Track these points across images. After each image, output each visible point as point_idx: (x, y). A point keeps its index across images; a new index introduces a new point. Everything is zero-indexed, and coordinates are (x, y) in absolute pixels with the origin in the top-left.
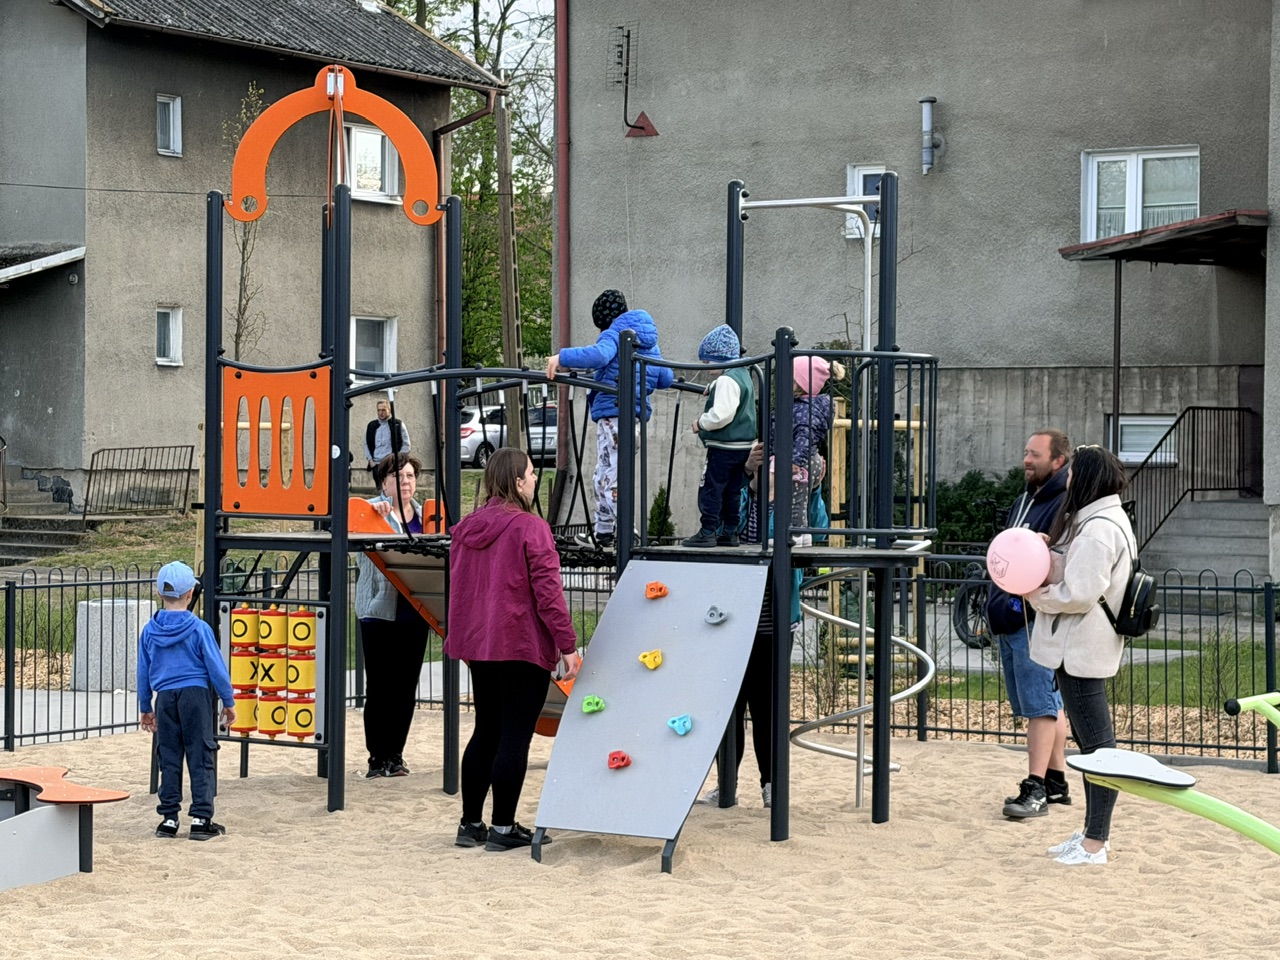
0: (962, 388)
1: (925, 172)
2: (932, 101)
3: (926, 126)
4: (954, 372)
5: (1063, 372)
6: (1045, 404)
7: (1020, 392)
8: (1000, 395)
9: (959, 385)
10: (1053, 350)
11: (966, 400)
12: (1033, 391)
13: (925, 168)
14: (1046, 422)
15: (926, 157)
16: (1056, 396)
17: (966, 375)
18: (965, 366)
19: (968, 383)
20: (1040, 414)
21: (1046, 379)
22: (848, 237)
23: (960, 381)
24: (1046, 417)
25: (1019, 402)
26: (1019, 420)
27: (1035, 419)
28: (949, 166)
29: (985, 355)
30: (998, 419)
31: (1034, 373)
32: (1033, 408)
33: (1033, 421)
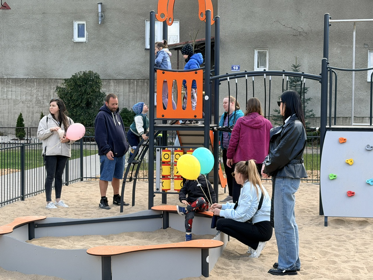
0: (110, 85)
1: (100, 24)
2: (101, 4)
3: (100, 10)
4: (108, 80)
5: (141, 80)
6: (135, 89)
7: (128, 86)
8: (122, 87)
9: (109, 84)
10: (138, 74)
11: (111, 88)
12: (131, 86)
13: (100, 22)
14: (135, 94)
15: (100, 19)
16: (139, 87)
17: (111, 81)
18: (111, 78)
19: (112, 83)
20: (134, 92)
21: (135, 82)
22: (74, 41)
23: (110, 83)
25: (128, 89)
26: (128, 94)
28: (106, 22)
29: (117, 76)
30: (121, 93)
31: (132, 81)
32: (132, 90)
33: (131, 94)
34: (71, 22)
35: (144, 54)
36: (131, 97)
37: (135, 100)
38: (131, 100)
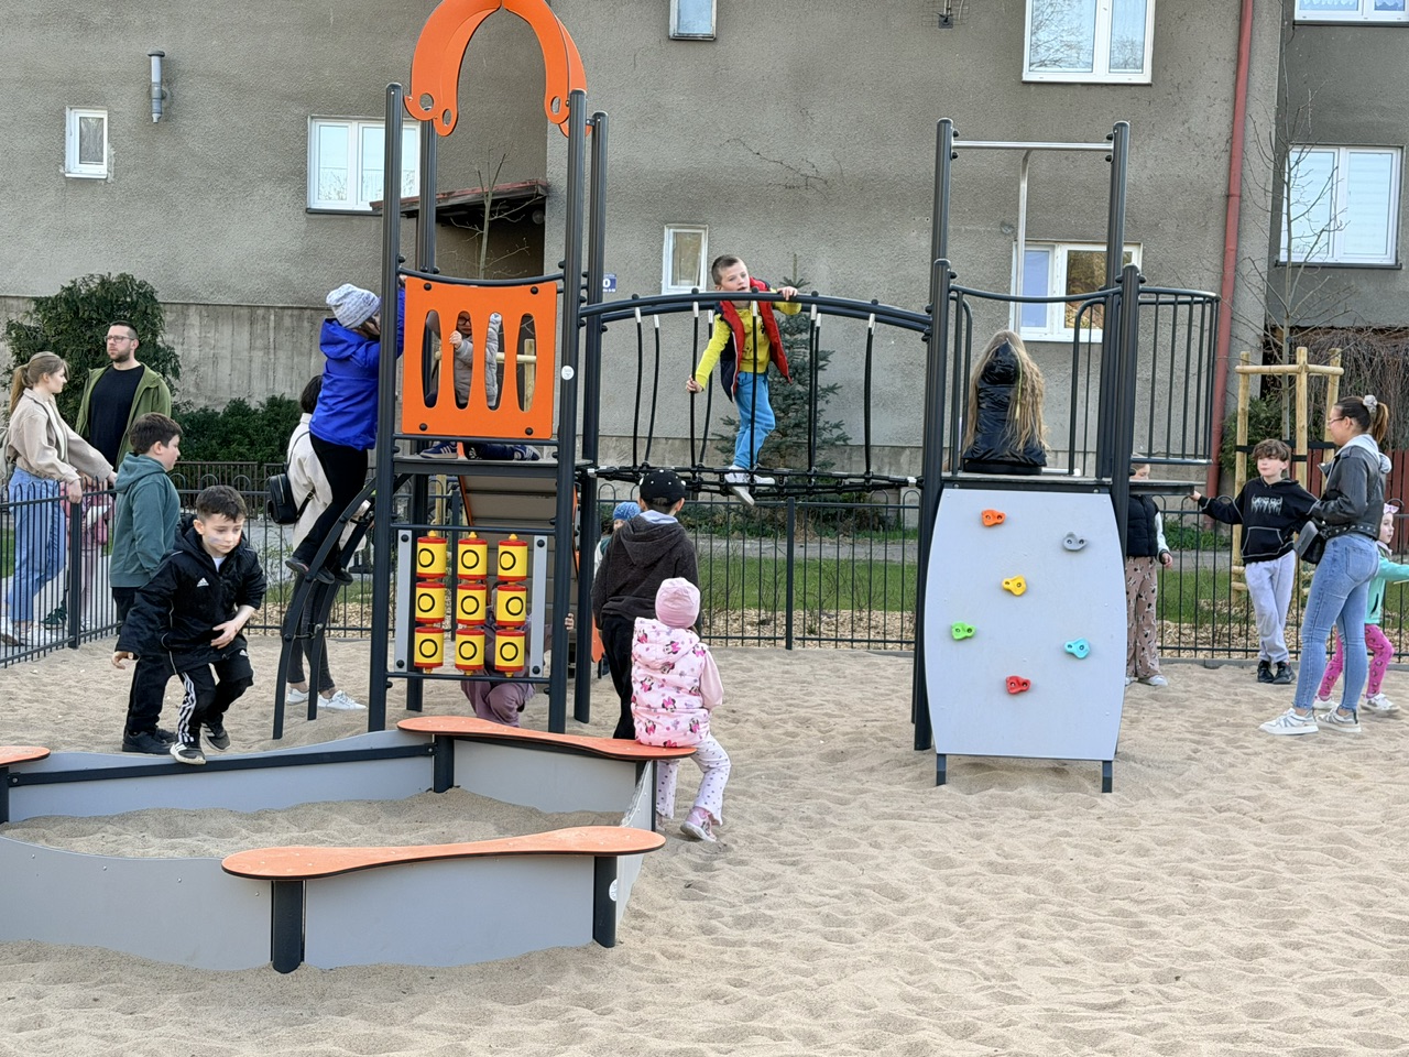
0: (188, 322)
1: (155, 120)
2: (161, 55)
3: (155, 77)
4: (179, 306)
5: (289, 312)
6: (271, 340)
7: (247, 328)
8: (226, 330)
9: (185, 319)
10: (280, 292)
11: (192, 333)
12: (259, 328)
13: (155, 116)
14: (272, 356)
15: (156, 106)
16: (282, 334)
17: (193, 308)
18: (192, 301)
19: (194, 318)
20: (266, 348)
21: (272, 317)
22: (67, 175)
23: (186, 317)
24: (272, 351)
25: (246, 336)
26: (246, 353)
27: (261, 353)
28: (175, 117)
29: (212, 293)
30: (224, 351)
31: (260, 312)
32: (259, 343)
33: (258, 355)
34: (57, 112)
35: (303, 227)
36: (256, 365)
37: (271, 373)
38: (256, 373)
